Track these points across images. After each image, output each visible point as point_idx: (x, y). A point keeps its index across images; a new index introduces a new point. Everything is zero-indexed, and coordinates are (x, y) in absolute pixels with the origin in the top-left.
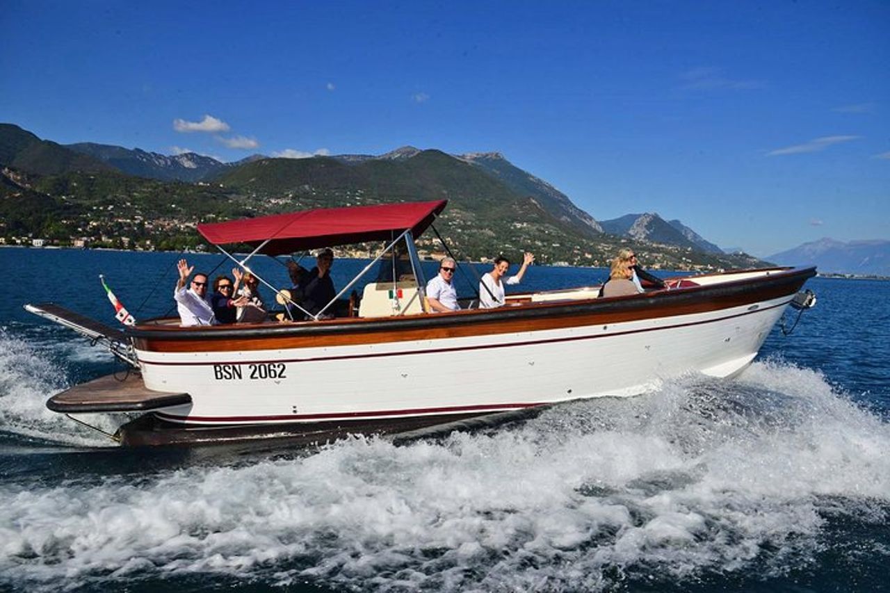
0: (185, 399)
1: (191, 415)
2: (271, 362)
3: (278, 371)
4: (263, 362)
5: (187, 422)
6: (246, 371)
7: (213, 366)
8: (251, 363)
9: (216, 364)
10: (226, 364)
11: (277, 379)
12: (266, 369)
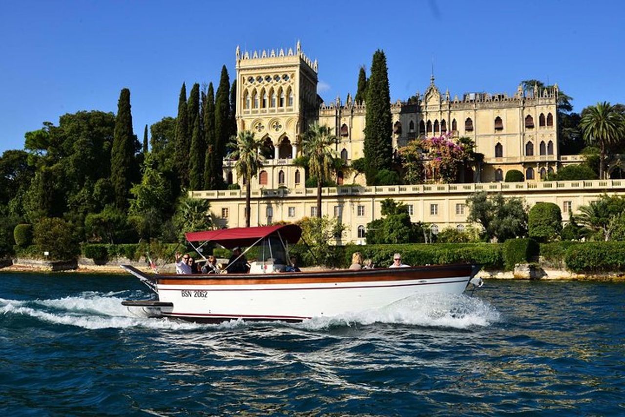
0: (171, 305)
1: (173, 312)
2: (202, 290)
3: (205, 294)
4: (199, 290)
5: (172, 315)
6: (193, 293)
7: (181, 291)
8: (195, 290)
9: (183, 290)
10: (186, 290)
11: (204, 298)
12: (201, 293)
